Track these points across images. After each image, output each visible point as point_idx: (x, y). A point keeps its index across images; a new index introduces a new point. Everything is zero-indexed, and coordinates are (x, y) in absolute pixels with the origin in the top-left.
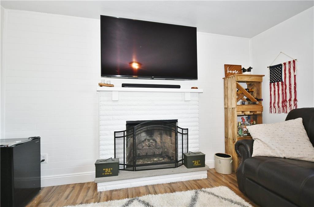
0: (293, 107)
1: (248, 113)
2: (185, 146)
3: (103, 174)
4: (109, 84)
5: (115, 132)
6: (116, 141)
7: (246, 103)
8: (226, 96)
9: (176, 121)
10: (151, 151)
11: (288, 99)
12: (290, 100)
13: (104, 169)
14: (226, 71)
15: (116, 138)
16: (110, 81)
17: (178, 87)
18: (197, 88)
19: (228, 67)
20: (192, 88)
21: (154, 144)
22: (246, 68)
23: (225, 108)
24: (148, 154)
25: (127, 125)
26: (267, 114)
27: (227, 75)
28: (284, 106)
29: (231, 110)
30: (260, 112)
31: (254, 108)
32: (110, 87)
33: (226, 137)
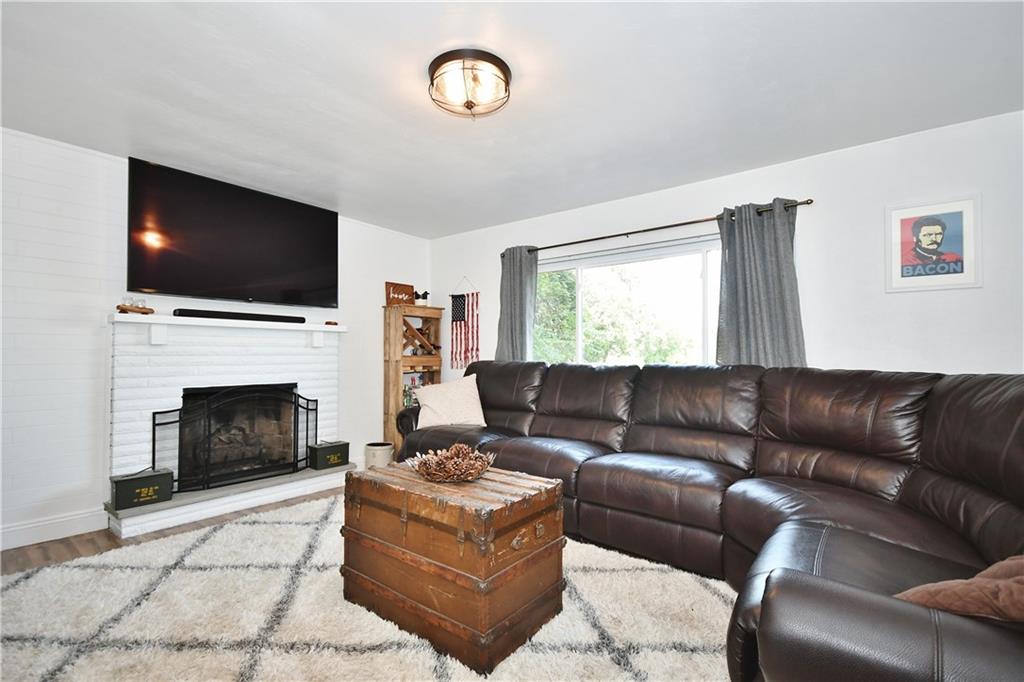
0: (475, 360)
1: (420, 369)
2: (311, 433)
3: (136, 500)
4: (141, 306)
5: (154, 414)
6: (156, 433)
7: (420, 352)
8: (387, 340)
9: (295, 385)
10: (236, 451)
11: (470, 348)
12: (472, 349)
13: (138, 491)
14: (388, 294)
15: (157, 428)
16: (144, 301)
17: (302, 320)
18: (336, 324)
19: (392, 287)
20: (327, 323)
21: (239, 438)
22: (421, 293)
23: (385, 361)
24: (229, 459)
25: (185, 397)
26: (447, 370)
27: (390, 302)
28: (466, 358)
29: (394, 364)
30: (438, 368)
31: (429, 361)
32: (143, 313)
33: (385, 414)
